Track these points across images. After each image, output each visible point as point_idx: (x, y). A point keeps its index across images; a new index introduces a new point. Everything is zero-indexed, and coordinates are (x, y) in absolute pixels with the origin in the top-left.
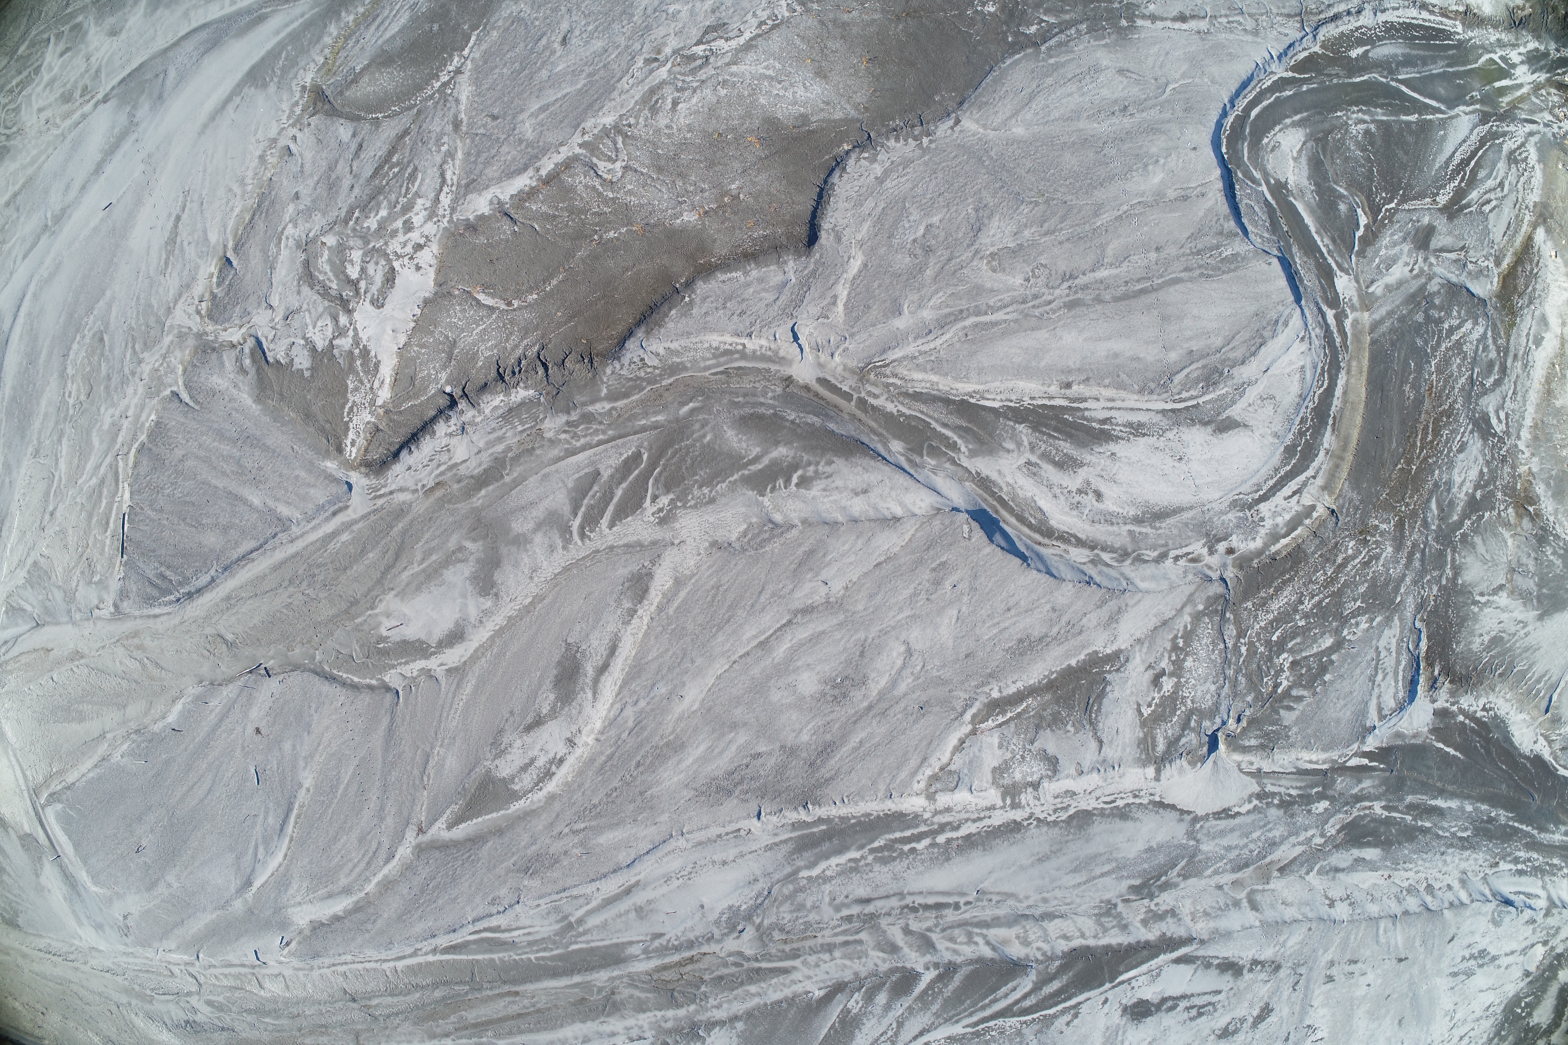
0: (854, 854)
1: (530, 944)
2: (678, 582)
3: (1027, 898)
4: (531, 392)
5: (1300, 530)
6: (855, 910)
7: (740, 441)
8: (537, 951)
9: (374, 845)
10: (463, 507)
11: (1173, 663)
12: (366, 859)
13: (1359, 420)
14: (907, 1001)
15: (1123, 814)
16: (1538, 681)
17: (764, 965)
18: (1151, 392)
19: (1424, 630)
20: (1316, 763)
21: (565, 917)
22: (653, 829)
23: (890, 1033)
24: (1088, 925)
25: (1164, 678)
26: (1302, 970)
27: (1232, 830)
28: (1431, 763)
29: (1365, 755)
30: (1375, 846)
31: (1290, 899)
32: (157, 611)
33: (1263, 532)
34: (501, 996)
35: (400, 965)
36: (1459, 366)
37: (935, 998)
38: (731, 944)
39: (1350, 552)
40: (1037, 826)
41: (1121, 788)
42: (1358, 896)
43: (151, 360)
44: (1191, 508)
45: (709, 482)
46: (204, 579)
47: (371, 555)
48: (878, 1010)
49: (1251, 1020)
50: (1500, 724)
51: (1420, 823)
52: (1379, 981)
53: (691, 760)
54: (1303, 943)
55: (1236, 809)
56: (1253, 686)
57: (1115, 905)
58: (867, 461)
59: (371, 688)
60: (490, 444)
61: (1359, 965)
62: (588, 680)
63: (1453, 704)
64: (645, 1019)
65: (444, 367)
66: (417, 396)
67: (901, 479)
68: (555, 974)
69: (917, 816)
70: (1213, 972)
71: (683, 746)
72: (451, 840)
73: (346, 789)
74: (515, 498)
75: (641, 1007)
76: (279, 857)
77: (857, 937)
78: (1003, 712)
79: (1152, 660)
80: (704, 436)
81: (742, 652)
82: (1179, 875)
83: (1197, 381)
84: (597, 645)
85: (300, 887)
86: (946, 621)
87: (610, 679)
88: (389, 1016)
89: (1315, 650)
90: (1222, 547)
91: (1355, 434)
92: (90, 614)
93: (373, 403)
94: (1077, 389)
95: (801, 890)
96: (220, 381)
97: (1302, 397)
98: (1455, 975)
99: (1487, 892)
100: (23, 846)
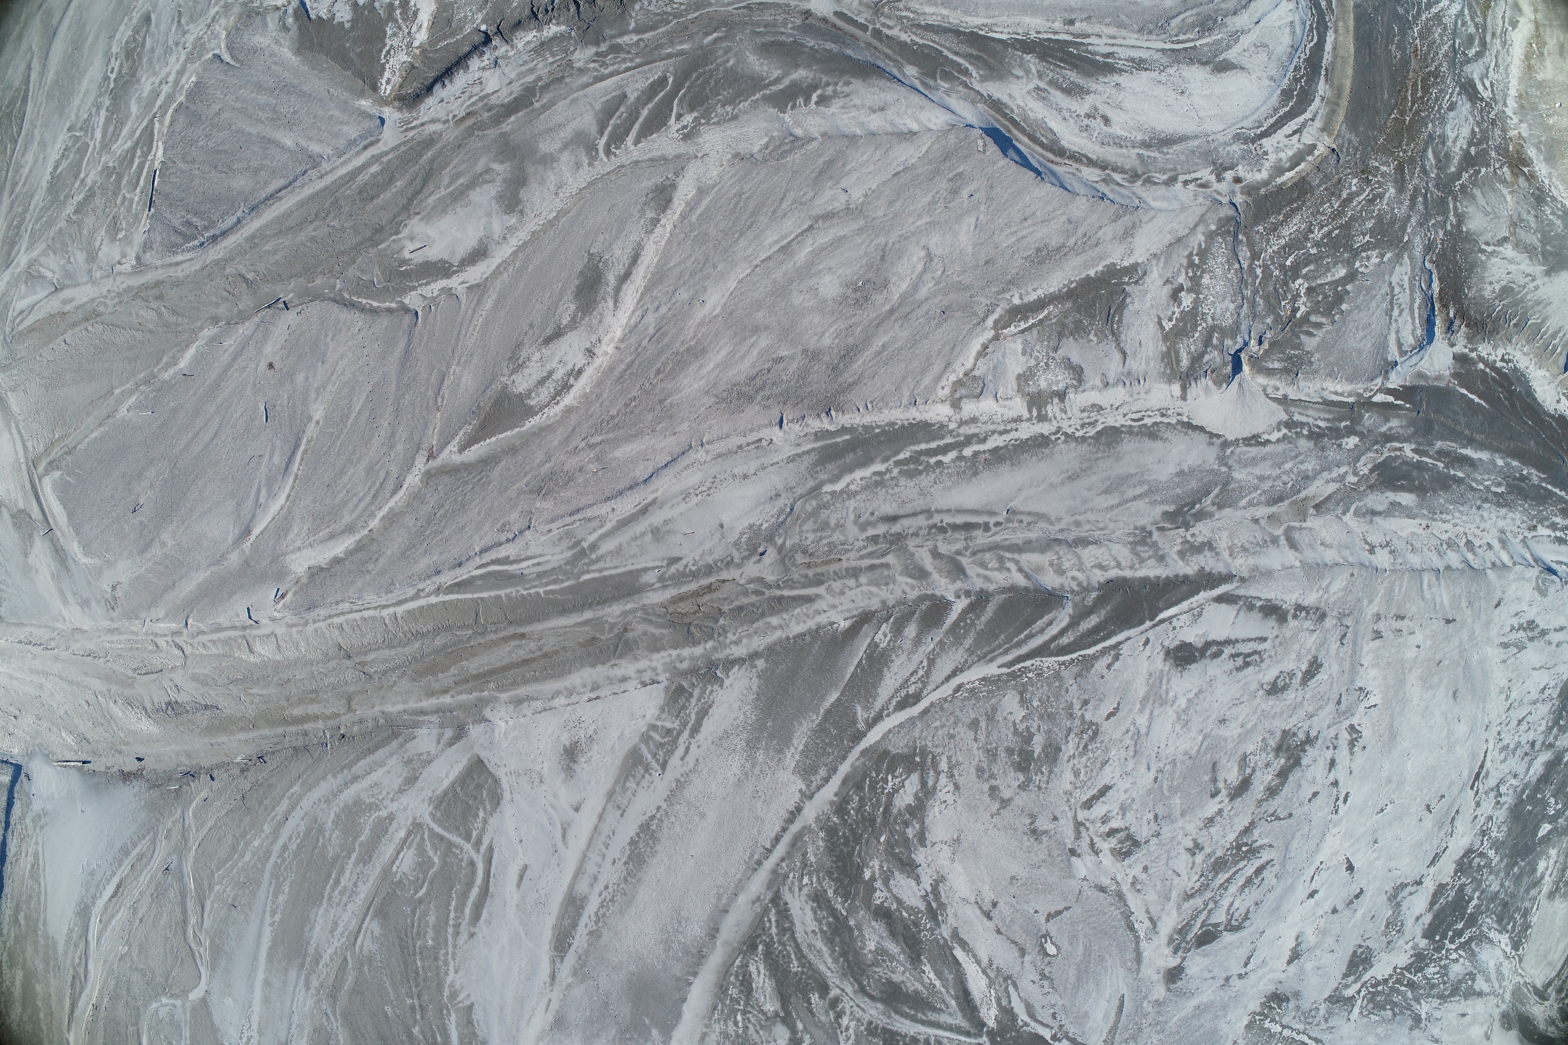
0: (879, 467)
1: (540, 575)
2: (702, 192)
3: (1059, 520)
4: (563, 28)
5: (1303, 165)
6: (881, 529)
7: (762, 64)
8: (547, 584)
9: (382, 475)
10: (492, 133)
11: (1191, 279)
12: (372, 492)
13: (1350, 71)
14: (938, 634)
15: (1152, 433)
16: (1554, 336)
17: (786, 593)
18: (1150, 32)
19: (1435, 271)
20: (1342, 395)
21: (578, 543)
22: (672, 440)
23: (921, 673)
24: (1123, 553)
25: (1183, 294)
26: (1348, 621)
27: (1264, 459)
28: (1457, 408)
29: (1389, 392)
30: (1410, 491)
31: (1328, 540)
32: (179, 258)
33: (1267, 165)
34: (505, 639)
35: (400, 610)
36: (1441, 35)
37: (967, 632)
38: (752, 569)
39: (1354, 188)
40: (1065, 442)
41: (1148, 405)
42: (1398, 544)
43: (196, 30)
44: (1196, 137)
45: (731, 101)
46: (231, 221)
47: (399, 183)
48: (907, 645)
49: (1300, 675)
50: (1520, 377)
51: (1452, 472)
52: (1429, 643)
53: (711, 366)
54: (1347, 590)
55: (1265, 437)
56: (1272, 307)
57: (1150, 533)
58: (883, 82)
59: (390, 310)
60: (521, 75)
61: (1406, 622)
62: (610, 290)
63: (1472, 350)
64: (659, 659)
65: (480, 9)
66: (453, 34)
67: (916, 99)
68: (564, 610)
69: (942, 426)
70: (1257, 615)
71: (704, 351)
72: (463, 464)
73: (357, 418)
74: (544, 121)
75: (655, 646)
76: (282, 499)
77: (883, 560)
78: (1025, 319)
79: (1170, 275)
80: (728, 61)
81: (763, 256)
82: (1213, 504)
83: (1193, 26)
84: (620, 254)
85: (301, 529)
86: (965, 228)
87: (632, 287)
88: (385, 673)
89: (1329, 279)
90: (1229, 175)
91: (1348, 84)
92: (111, 272)
93: (410, 45)
94: (1080, 26)
95: (825, 506)
96: (262, 40)
97: (1295, 48)
98: (1505, 645)
99: (1528, 556)
100: (15, 524)
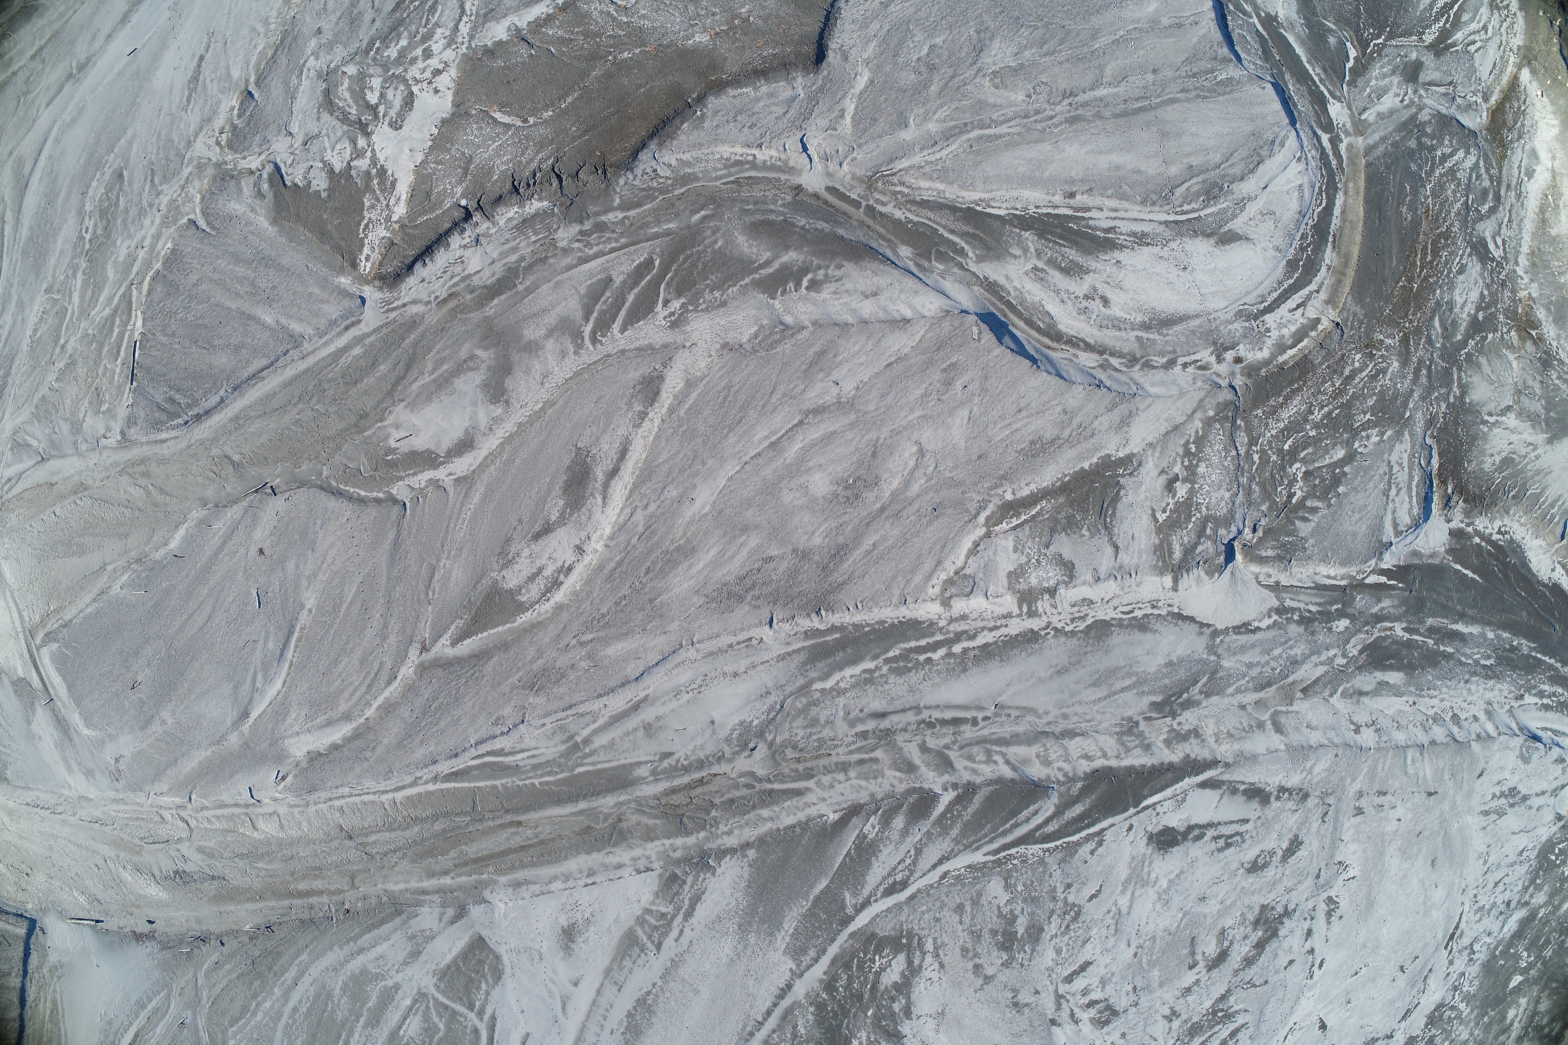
0: (869, 665)
1: (535, 767)
2: (690, 384)
3: (1047, 713)
4: (546, 203)
5: (1306, 342)
6: (870, 725)
7: (751, 246)
8: (542, 776)
9: (376, 666)
10: (475, 316)
11: (1186, 468)
12: (367, 682)
13: (1358, 238)
14: (926, 825)
15: (1142, 625)
16: (1552, 506)
17: (777, 786)
18: (1154, 204)
19: (1435, 447)
20: (1334, 578)
21: (571, 737)
22: (662, 639)
23: (908, 861)
24: (1110, 743)
25: (1178, 484)
26: (1331, 800)
27: (1253, 646)
28: (1450, 585)
29: (1383, 572)
30: (1399, 669)
31: (1314, 723)
32: (164, 435)
33: (1269, 342)
34: (502, 826)
35: (399, 796)
36: (1454, 192)
37: (954, 823)
38: (743, 764)
39: (1357, 364)
40: (1055, 636)
41: (1138, 597)
42: (1383, 722)
43: (170, 191)
44: (1197, 316)
45: (720, 286)
46: (214, 400)
47: (382, 367)
48: (895, 835)
49: (1280, 853)
50: (1515, 548)
51: (1442, 648)
52: (1410, 816)
53: (701, 565)
54: (1330, 771)
55: (1256, 624)
56: (1268, 494)
57: (1137, 723)
58: (875, 265)
59: (378, 501)
60: (503, 255)
61: (1389, 797)
62: (598, 485)
63: (1468, 525)
64: (653, 848)
65: (460, 182)
66: (432, 209)
67: (910, 282)
68: (559, 800)
69: (932, 624)
70: (1240, 799)
71: (693, 550)
72: (456, 658)
73: (349, 608)
74: (527, 306)
75: (649, 836)
76: (278, 685)
77: (872, 755)
78: (1018, 515)
79: (1165, 465)
80: (716, 242)
81: (753, 453)
82: (1201, 692)
83: (1198, 195)
84: (607, 448)
85: (299, 715)
86: (958, 421)
87: (620, 483)
88: (386, 854)
89: (1327, 461)
90: (1229, 355)
91: (1355, 251)
92: (96, 445)
93: (388, 219)
94: (1081, 199)
95: (815, 703)
96: (237, 206)
97: (1302, 214)
98: (1486, 813)
99: (1514, 725)
100: (16, 692)
